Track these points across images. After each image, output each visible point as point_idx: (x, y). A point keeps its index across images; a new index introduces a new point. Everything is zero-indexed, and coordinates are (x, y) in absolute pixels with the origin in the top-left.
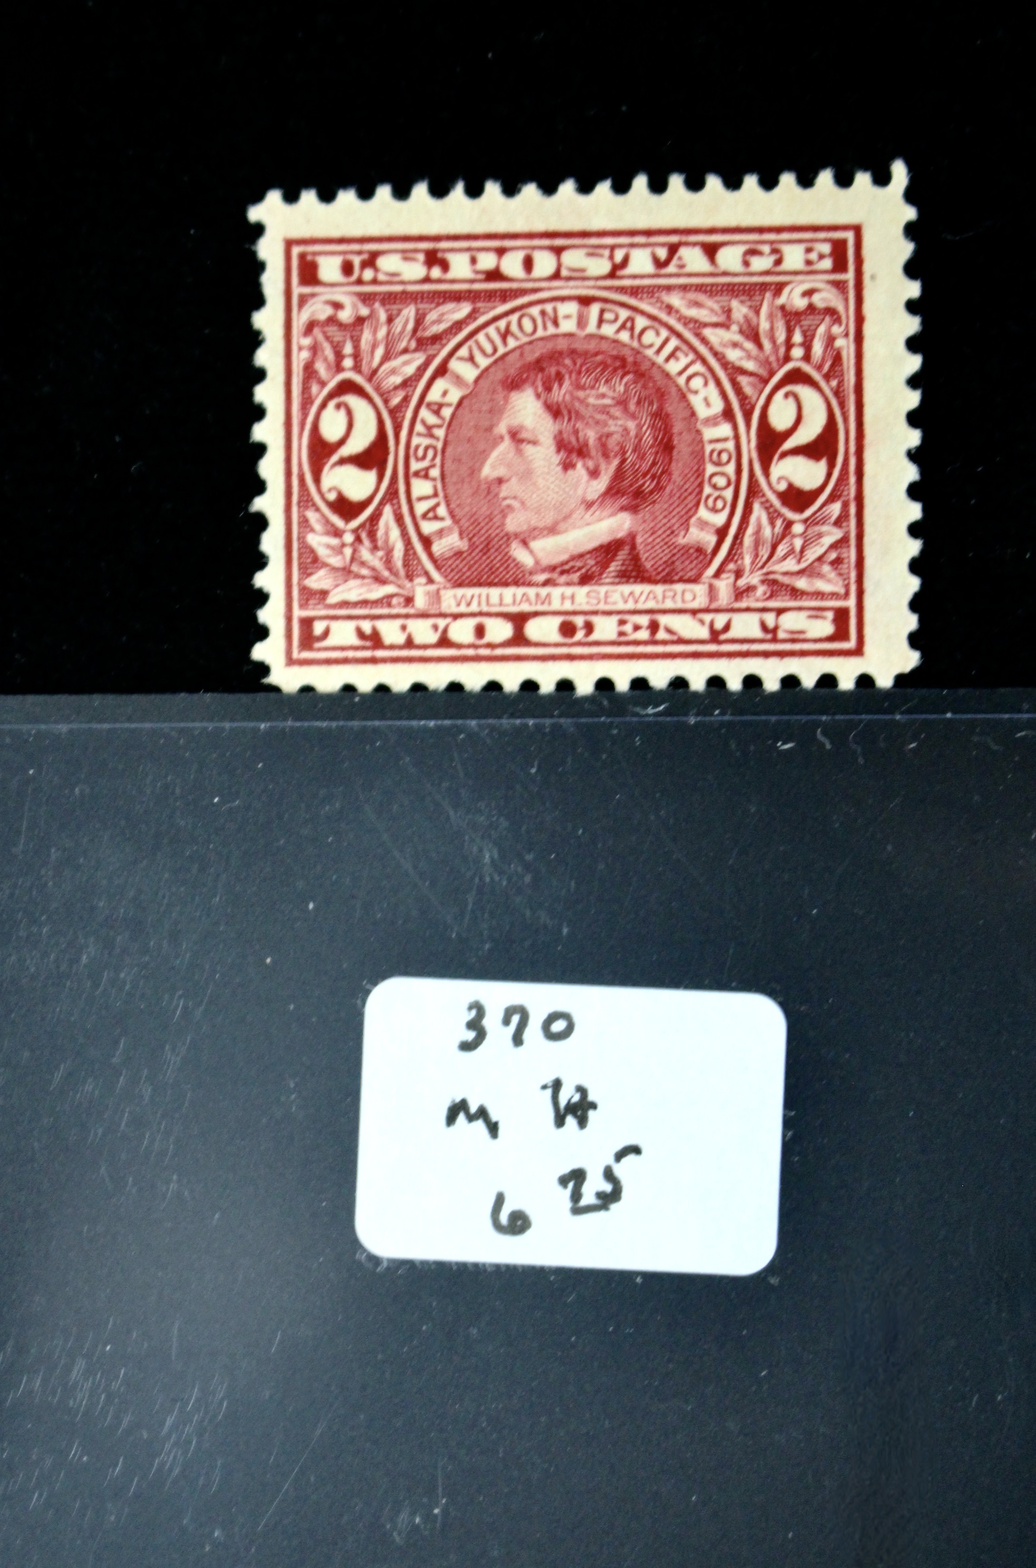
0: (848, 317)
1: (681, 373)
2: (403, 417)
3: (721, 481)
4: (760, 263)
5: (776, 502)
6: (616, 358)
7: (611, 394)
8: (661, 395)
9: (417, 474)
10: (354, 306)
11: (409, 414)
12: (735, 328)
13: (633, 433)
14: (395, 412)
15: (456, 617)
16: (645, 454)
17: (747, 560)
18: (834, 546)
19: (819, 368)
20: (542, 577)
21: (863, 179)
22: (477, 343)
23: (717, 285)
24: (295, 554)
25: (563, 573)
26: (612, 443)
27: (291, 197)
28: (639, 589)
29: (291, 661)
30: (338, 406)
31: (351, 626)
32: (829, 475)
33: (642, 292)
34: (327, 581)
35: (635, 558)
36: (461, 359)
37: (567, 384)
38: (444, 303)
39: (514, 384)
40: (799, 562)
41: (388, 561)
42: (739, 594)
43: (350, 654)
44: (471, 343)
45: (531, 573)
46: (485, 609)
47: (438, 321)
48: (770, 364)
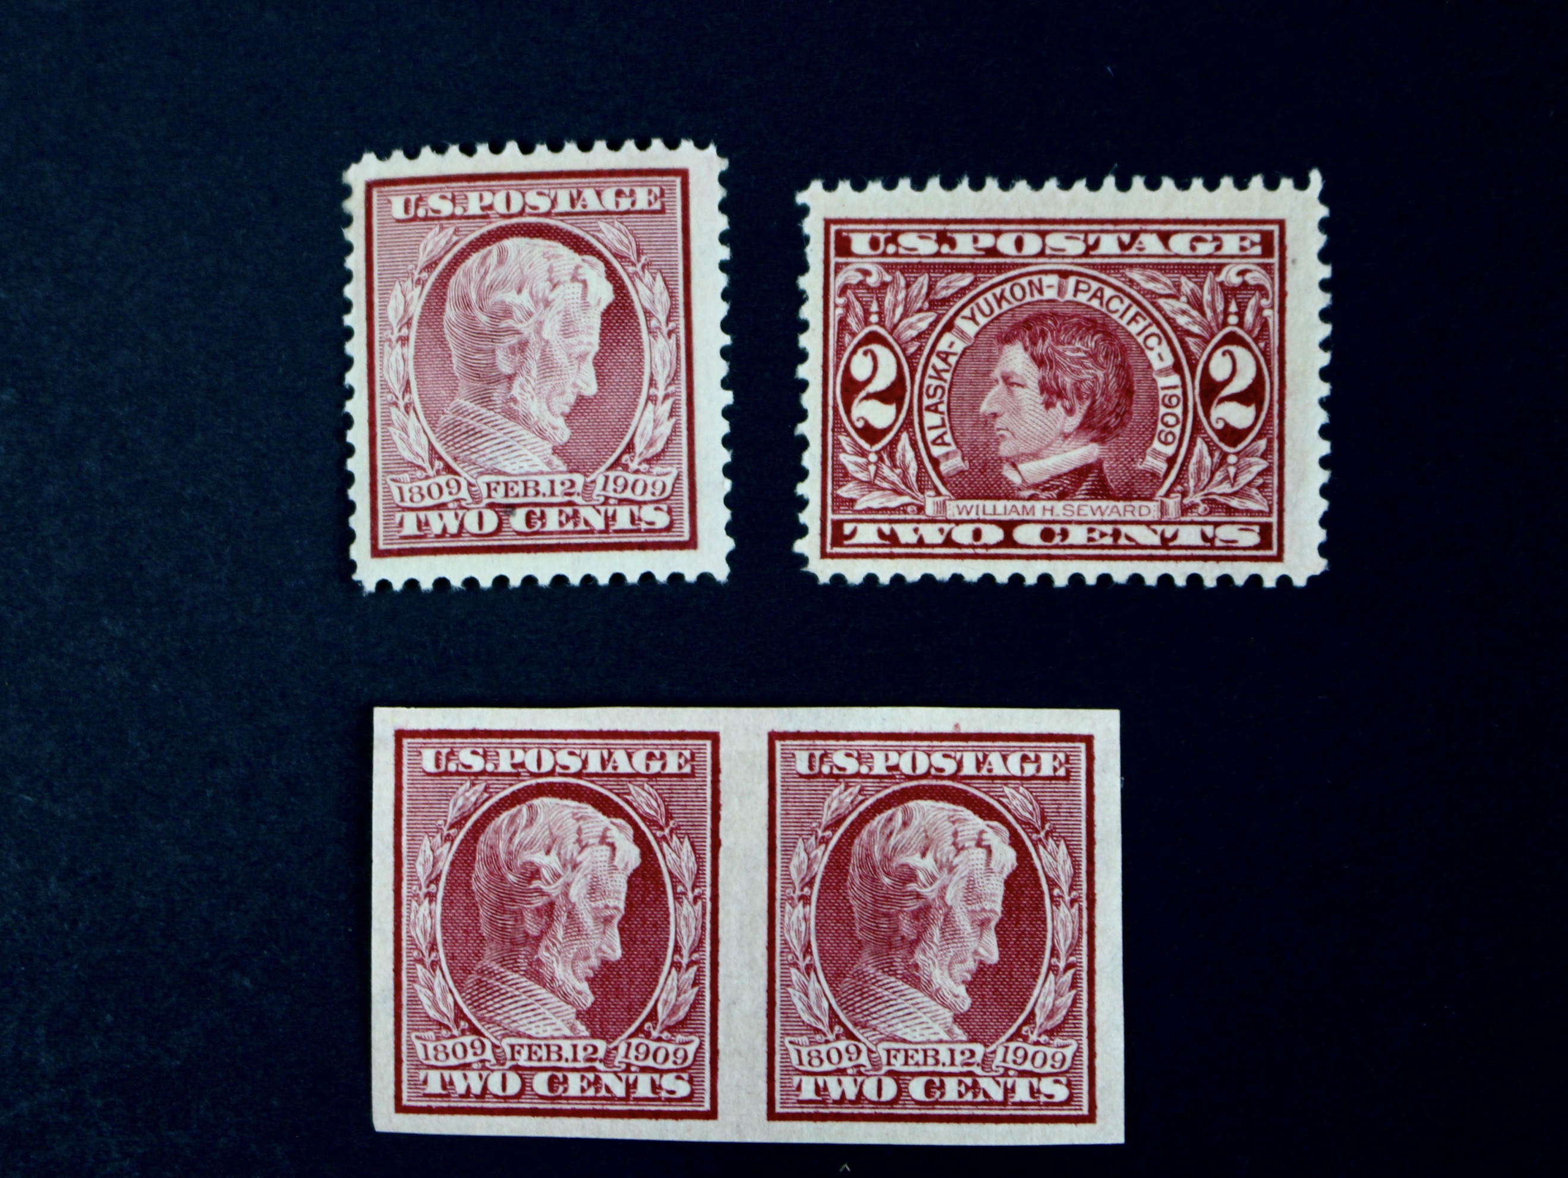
0: (1273, 293)
1: (1139, 334)
2: (918, 363)
3: (1171, 420)
4: (1204, 248)
5: (1216, 439)
6: (1088, 320)
7: (1084, 348)
8: (1124, 350)
9: (928, 408)
10: (880, 274)
11: (923, 361)
12: (1183, 299)
13: (1101, 380)
14: (911, 359)
15: (958, 522)
16: (1110, 397)
17: (1192, 483)
18: (1260, 474)
19: (1250, 332)
20: (1026, 493)
21: (1286, 184)
22: (978, 305)
23: (1169, 264)
24: (830, 470)
25: (1043, 490)
26: (1084, 387)
27: (830, 186)
28: (1104, 504)
29: (824, 555)
30: (865, 353)
31: (874, 527)
32: (1257, 418)
33: (1110, 269)
34: (856, 492)
35: (1102, 479)
36: (964, 317)
37: (1049, 340)
38: (952, 273)
39: (1007, 339)
40: (1233, 485)
41: (904, 477)
42: (1185, 510)
43: (873, 550)
44: (973, 305)
45: (1019, 489)
46: (982, 517)
47: (947, 287)
48: (1211, 328)
